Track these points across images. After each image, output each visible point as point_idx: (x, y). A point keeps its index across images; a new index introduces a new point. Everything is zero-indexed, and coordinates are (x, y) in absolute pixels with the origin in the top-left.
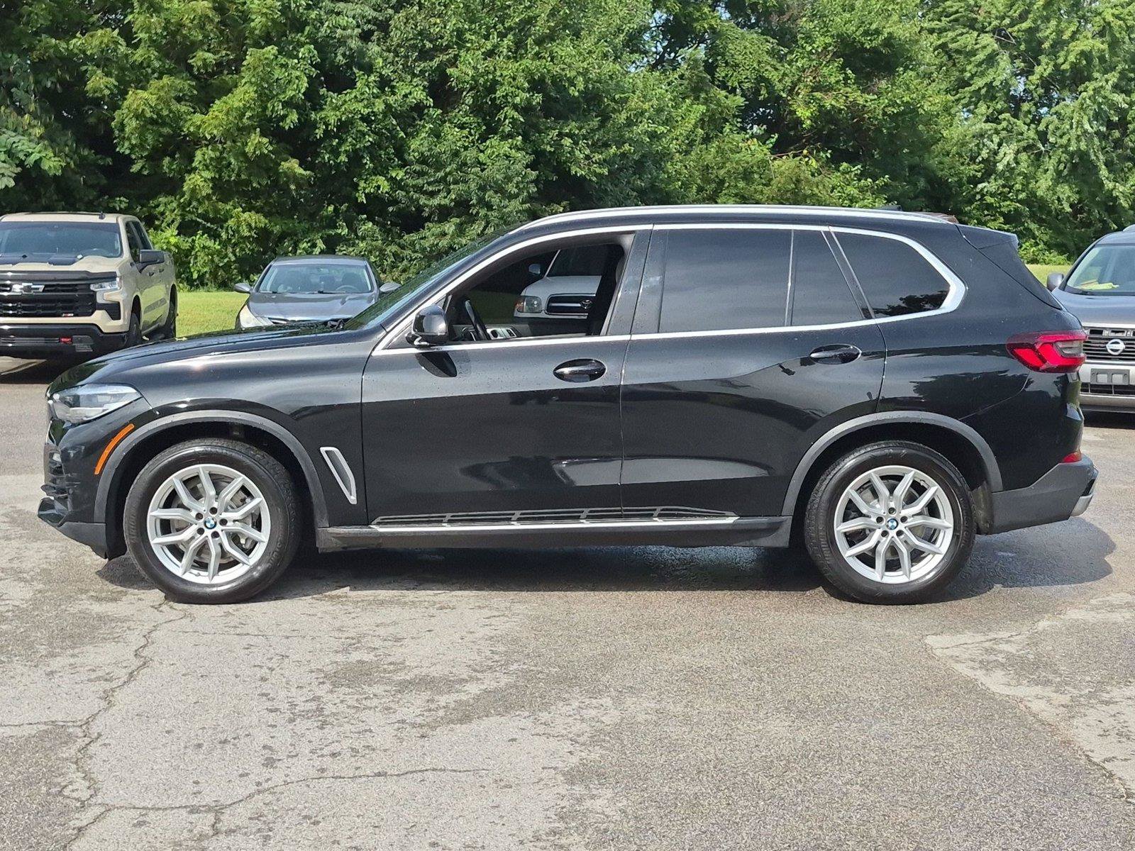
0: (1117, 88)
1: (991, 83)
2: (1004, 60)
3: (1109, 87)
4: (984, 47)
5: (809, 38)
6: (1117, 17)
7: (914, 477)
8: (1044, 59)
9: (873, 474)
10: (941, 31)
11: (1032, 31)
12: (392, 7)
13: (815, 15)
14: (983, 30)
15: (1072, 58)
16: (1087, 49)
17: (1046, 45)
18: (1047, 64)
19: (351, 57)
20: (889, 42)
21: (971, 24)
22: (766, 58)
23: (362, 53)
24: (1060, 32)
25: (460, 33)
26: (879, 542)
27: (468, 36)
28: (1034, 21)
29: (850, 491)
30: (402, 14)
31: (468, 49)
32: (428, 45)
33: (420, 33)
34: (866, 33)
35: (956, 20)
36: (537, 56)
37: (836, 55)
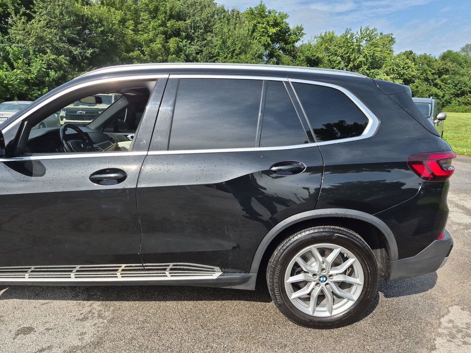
0: (367, 69)
1: (339, 68)
2: (342, 63)
3: (365, 69)
4: (338, 60)
5: (300, 57)
6: (368, 53)
7: (340, 250)
8: (351, 63)
9: (313, 248)
10: (329, 56)
11: (349, 56)
12: (204, 47)
13: (301, 52)
14: (338, 56)
15: (357, 62)
16: (361, 60)
17: (352, 60)
18: (352, 64)
19: (193, 58)
20: (318, 58)
21: (336, 55)
22: (290, 61)
23: (196, 57)
24: (355, 57)
25: (219, 53)
26: (313, 289)
27: (220, 53)
28: (349, 54)
29: (297, 258)
30: (205, 48)
31: (220, 56)
32: (211, 55)
33: (209, 53)
34: (312, 56)
35: (332, 54)
36: (236, 58)
37: (305, 61)
